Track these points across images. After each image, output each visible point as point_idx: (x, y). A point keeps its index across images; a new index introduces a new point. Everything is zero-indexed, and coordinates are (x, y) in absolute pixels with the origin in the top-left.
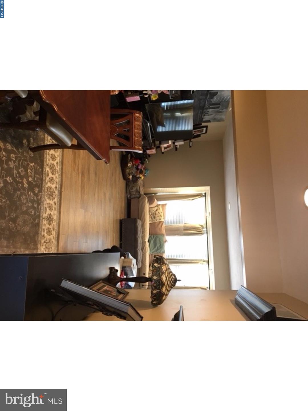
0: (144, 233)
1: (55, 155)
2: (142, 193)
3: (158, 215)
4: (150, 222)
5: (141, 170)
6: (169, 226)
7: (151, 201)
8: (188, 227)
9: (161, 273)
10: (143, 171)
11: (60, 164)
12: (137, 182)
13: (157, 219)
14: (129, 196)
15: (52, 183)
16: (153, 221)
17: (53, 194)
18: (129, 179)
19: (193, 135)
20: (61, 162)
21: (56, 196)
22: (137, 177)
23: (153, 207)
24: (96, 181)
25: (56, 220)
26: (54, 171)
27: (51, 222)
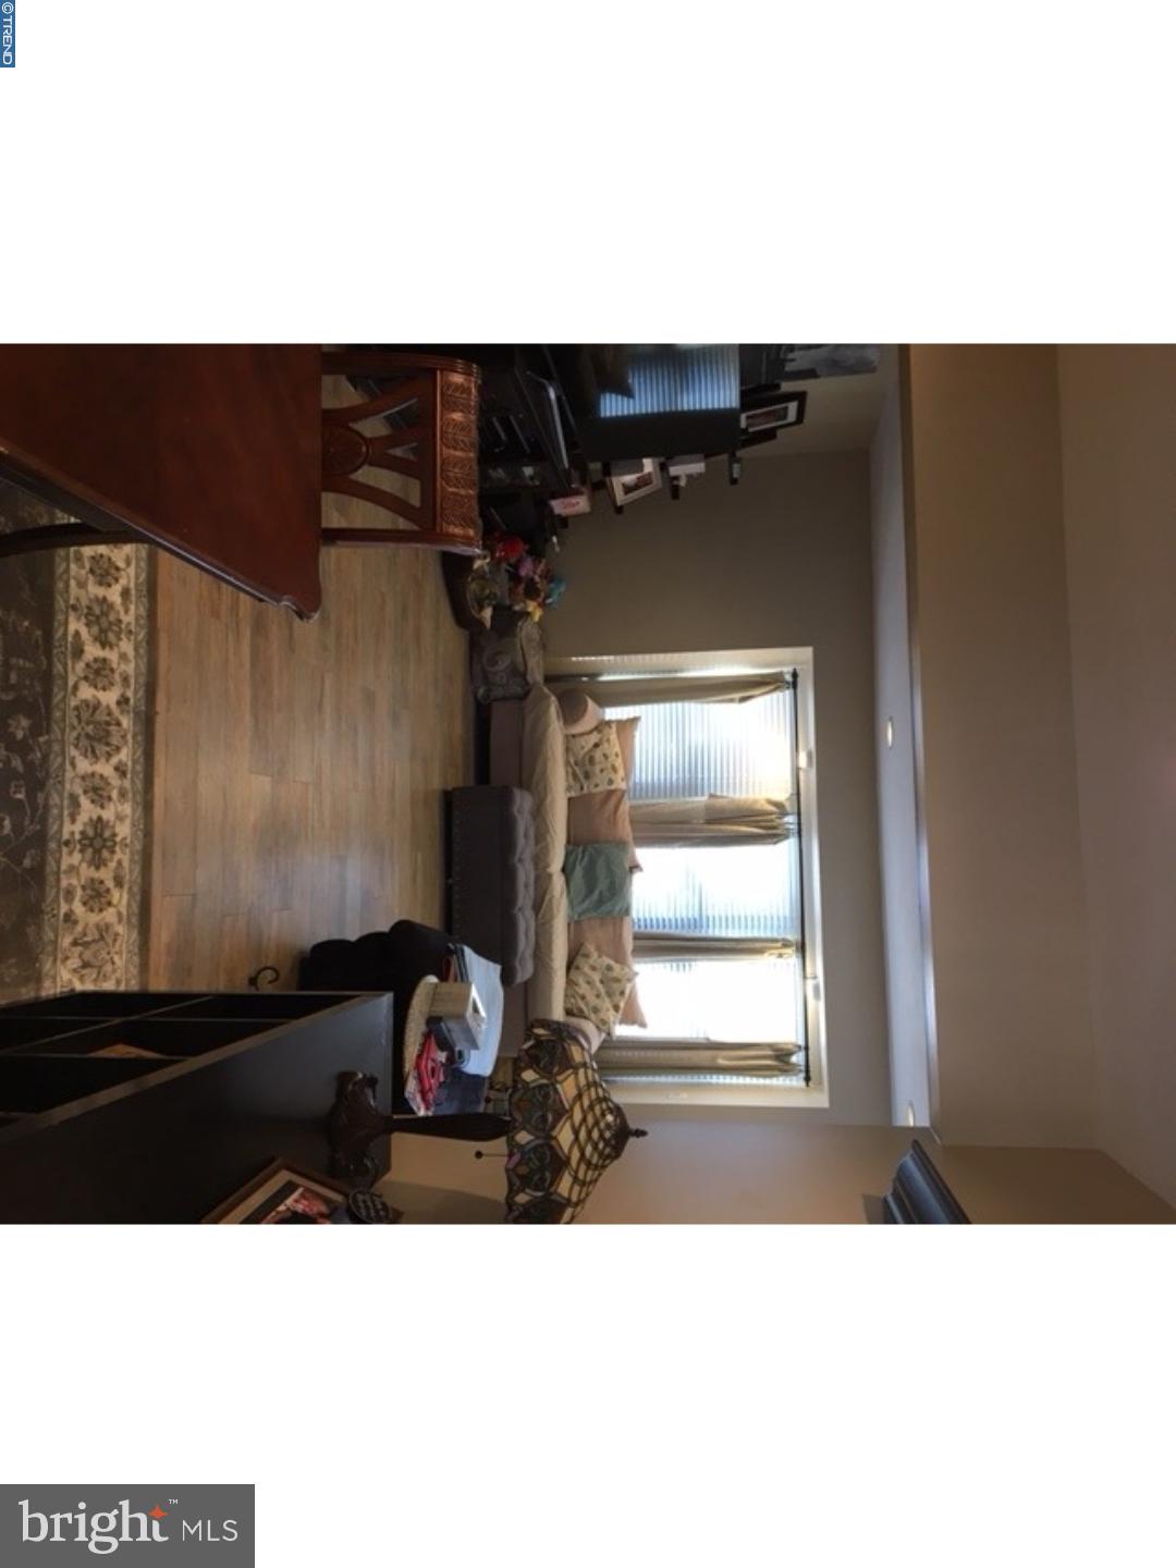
0: (545, 839)
1: (110, 559)
2: (536, 675)
3: (603, 766)
4: (569, 795)
5: (532, 579)
6: (647, 806)
7: (572, 709)
8: (722, 810)
9: (550, 1118)
10: (539, 586)
11: (139, 597)
12: (515, 636)
13: (598, 781)
14: (481, 691)
15: (100, 685)
16: (582, 788)
17: (108, 733)
18: (480, 623)
19: (745, 431)
20: (144, 588)
21: (124, 737)
22: (515, 612)
23: (582, 734)
24: (325, 648)
25: (128, 841)
26: (110, 629)
27: (105, 854)
